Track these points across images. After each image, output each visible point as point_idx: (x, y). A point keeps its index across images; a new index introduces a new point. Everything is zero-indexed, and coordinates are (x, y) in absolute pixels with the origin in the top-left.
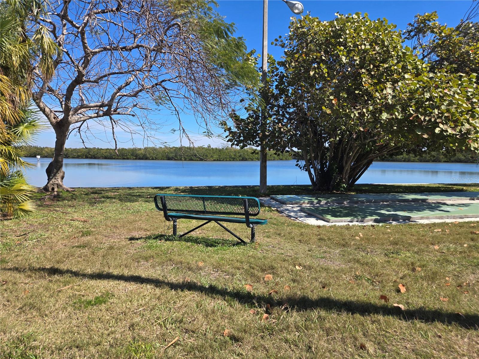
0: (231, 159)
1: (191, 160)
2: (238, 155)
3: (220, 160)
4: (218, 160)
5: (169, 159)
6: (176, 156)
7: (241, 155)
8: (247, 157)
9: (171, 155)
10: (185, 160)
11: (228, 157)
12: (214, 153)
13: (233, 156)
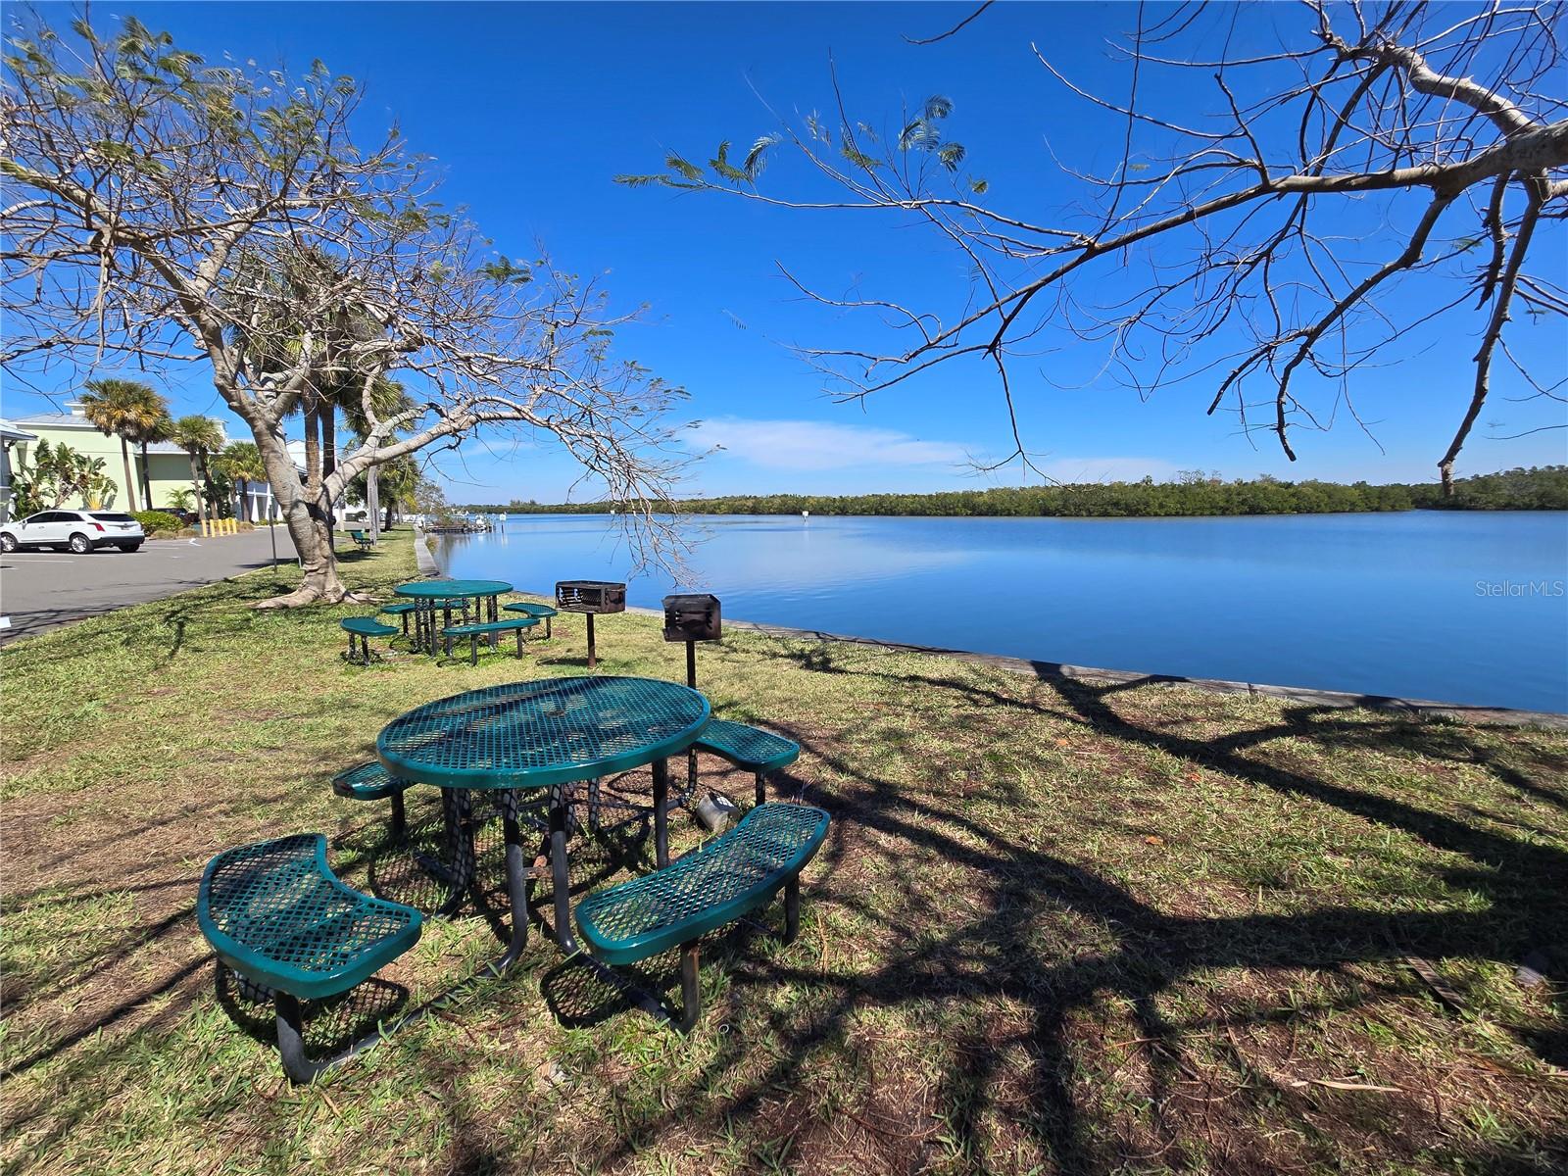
0: (1214, 510)
1: (1105, 514)
2: (1236, 499)
3: (1183, 515)
4: (1177, 514)
5: (1046, 512)
6: (1064, 506)
7: (1245, 500)
8: (1265, 504)
9: (1053, 505)
10: (1090, 514)
11: (1208, 506)
12: (1167, 497)
13: (1221, 504)
